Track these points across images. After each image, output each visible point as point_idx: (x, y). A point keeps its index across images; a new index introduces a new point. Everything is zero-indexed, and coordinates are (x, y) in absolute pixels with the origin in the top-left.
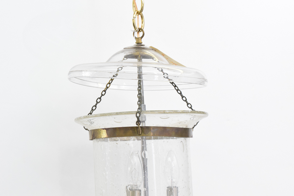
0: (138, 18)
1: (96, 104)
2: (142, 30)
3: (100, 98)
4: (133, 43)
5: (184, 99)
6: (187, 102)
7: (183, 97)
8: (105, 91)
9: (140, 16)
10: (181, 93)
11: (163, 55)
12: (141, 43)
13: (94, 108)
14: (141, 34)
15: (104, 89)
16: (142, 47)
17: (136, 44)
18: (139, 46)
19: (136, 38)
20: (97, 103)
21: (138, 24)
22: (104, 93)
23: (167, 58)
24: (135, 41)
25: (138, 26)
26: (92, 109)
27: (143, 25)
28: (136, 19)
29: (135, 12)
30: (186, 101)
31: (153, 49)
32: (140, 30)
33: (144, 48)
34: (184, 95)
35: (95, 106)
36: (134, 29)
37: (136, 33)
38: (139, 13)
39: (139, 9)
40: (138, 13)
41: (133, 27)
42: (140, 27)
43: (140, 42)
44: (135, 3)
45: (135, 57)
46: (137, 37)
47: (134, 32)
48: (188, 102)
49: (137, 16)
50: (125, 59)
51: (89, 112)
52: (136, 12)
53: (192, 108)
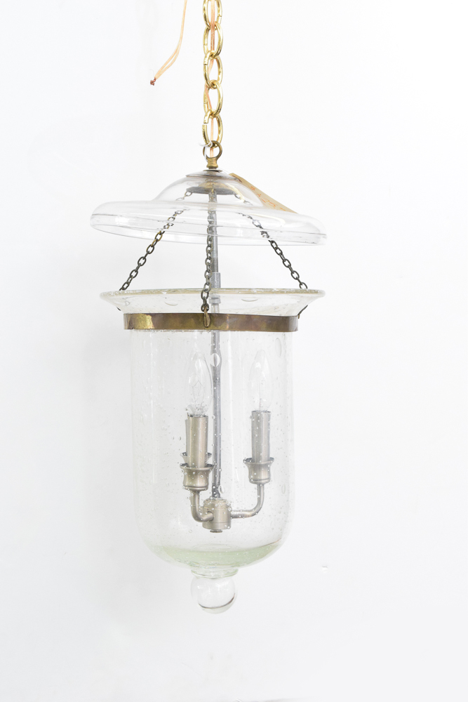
0: (212, 122)
1: (138, 268)
2: (219, 145)
3: (144, 258)
4: (202, 167)
5: (287, 263)
6: (291, 269)
7: (284, 260)
8: (153, 246)
9: (215, 119)
10: (281, 254)
11: (253, 188)
12: (216, 167)
13: (134, 274)
14: (216, 150)
15: (151, 243)
16: (217, 174)
17: (208, 169)
18: (212, 172)
19: (207, 158)
20: (140, 265)
21: (212, 134)
22: (151, 249)
23: (259, 194)
24: (207, 163)
25: (213, 136)
26: (131, 276)
27: (220, 136)
28: (209, 125)
29: (206, 113)
30: (289, 267)
31: (235, 179)
32: (215, 144)
33: (220, 177)
34: (286, 258)
35: (136, 271)
36: (204, 143)
37: (208, 149)
38: (213, 115)
39: (214, 109)
40: (211, 114)
41: (203, 140)
42: (215, 140)
43: (214, 166)
44: (208, 97)
45: (206, 191)
46: (209, 156)
47: (204, 148)
48: (294, 269)
49: (210, 120)
50: (188, 194)
51: (126, 281)
52: (209, 113)
53: (300, 279)
